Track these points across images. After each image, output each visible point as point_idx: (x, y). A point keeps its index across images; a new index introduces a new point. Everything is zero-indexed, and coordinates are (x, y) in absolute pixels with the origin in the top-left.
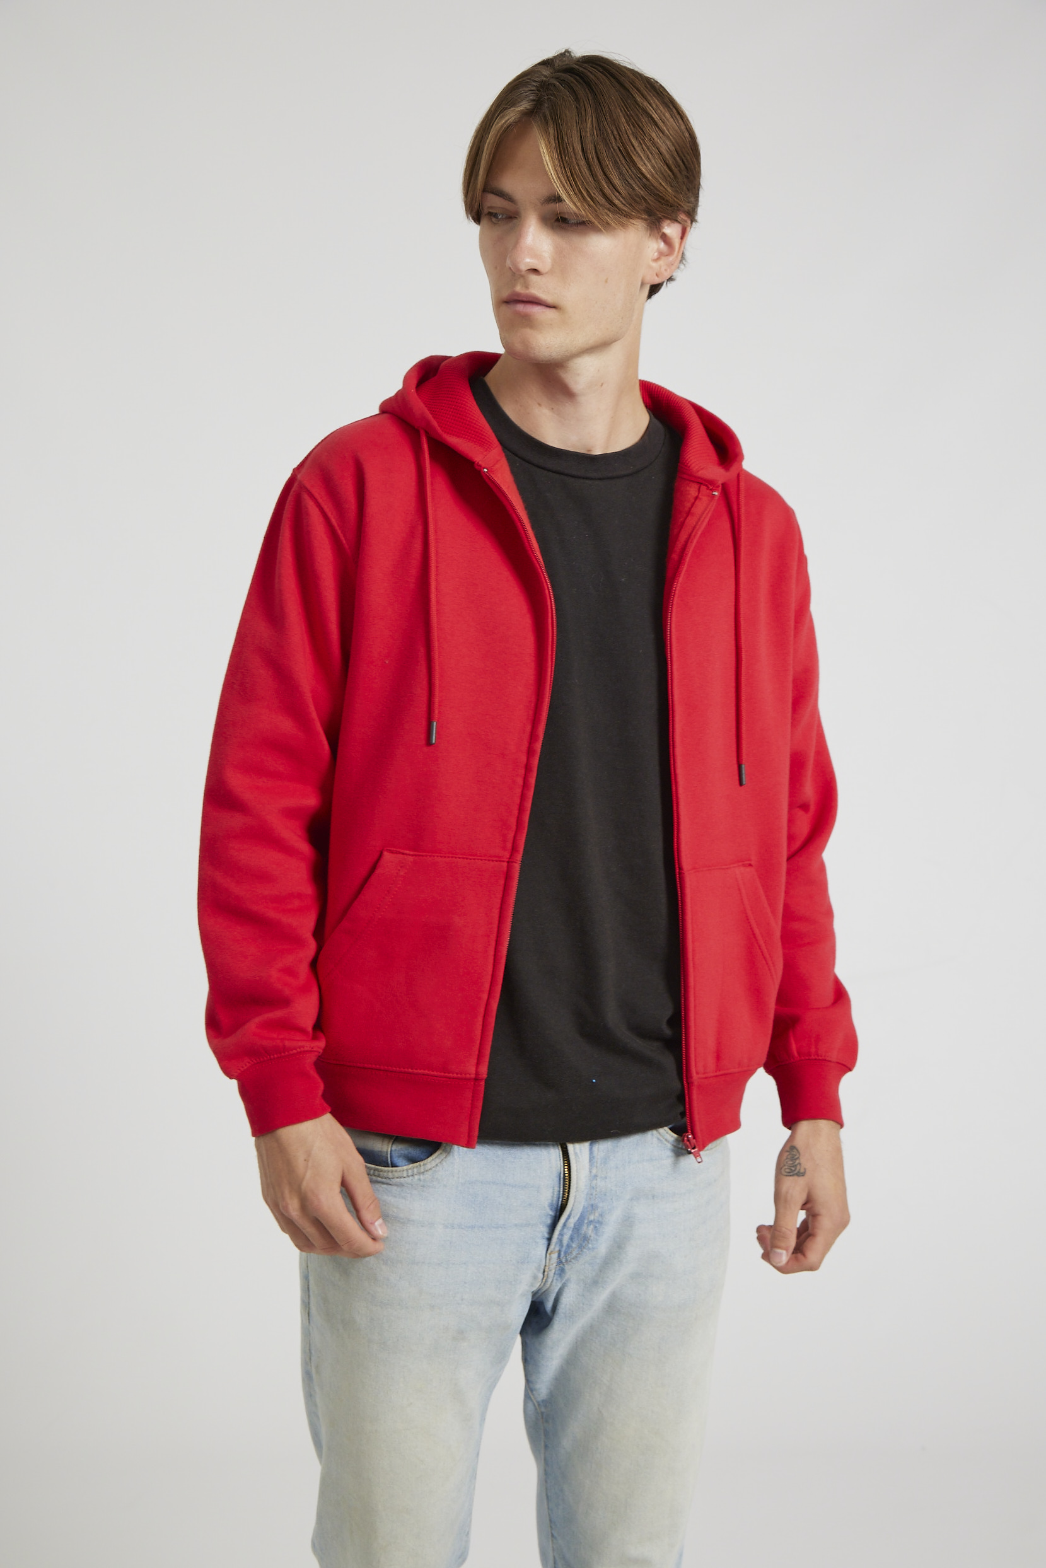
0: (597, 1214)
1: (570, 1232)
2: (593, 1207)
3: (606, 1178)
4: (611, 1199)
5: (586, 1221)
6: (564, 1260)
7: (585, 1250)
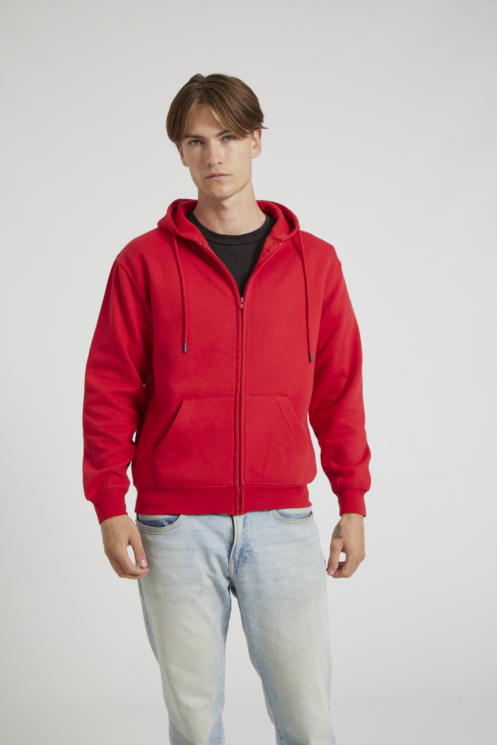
0: (250, 548)
1: (238, 555)
2: (248, 545)
3: (252, 532)
4: (256, 542)
5: (245, 551)
6: (237, 566)
7: (245, 563)
